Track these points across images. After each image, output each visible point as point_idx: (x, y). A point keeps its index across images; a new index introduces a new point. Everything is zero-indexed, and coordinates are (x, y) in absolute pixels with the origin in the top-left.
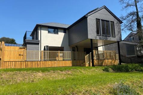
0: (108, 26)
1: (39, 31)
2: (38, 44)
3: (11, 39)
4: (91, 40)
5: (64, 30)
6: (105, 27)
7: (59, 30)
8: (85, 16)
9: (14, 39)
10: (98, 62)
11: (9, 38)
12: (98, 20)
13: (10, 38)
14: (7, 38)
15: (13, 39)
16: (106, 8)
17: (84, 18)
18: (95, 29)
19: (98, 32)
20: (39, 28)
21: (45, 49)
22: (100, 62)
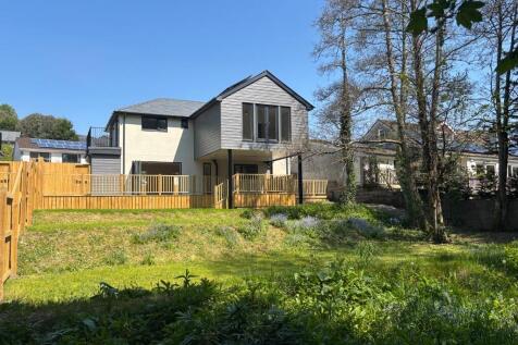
0: (273, 119)
1: (121, 127)
2: (118, 156)
3: (59, 120)
4: (230, 151)
5: (184, 122)
6: (267, 121)
7: (169, 122)
8: (214, 99)
9: (69, 119)
10: (246, 199)
11: (52, 118)
12: (247, 107)
13: (56, 117)
14: (47, 118)
15: (65, 121)
16: (270, 76)
17: (214, 105)
18: (240, 128)
19: (247, 134)
20: (121, 119)
21: (133, 170)
22: (249, 200)
